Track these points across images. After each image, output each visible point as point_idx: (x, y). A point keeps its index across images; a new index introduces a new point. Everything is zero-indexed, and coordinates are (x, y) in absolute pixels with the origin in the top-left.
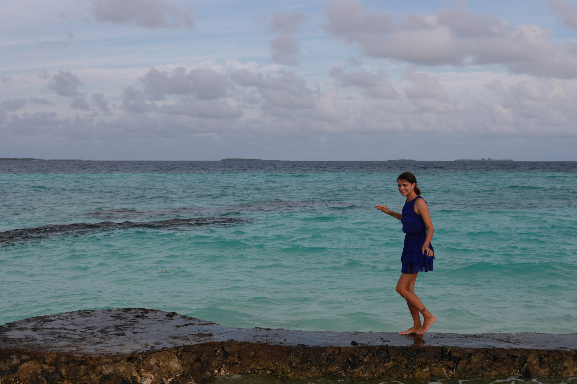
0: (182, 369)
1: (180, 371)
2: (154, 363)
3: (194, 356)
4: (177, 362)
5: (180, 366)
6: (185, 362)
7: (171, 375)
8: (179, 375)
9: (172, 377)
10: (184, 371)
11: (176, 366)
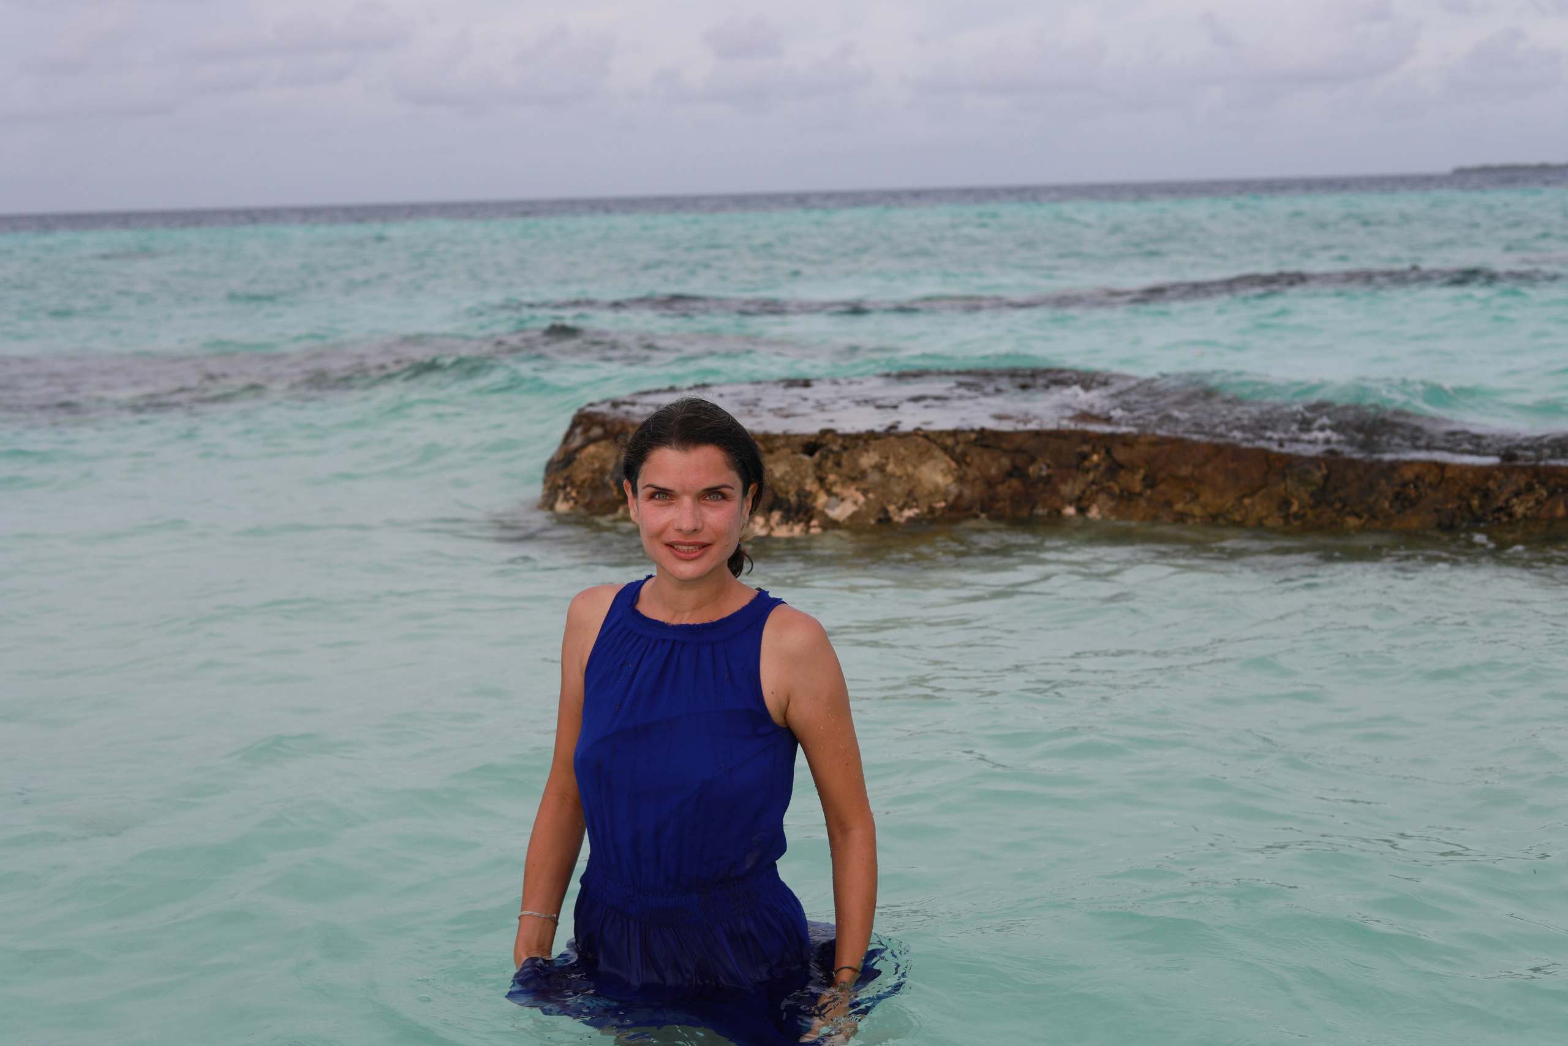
0: (954, 489)
1: (945, 496)
2: (873, 462)
3: (1006, 462)
4: (942, 470)
5: (949, 480)
6: (972, 473)
7: (915, 500)
8: (943, 504)
9: (917, 507)
10: (959, 496)
11: (940, 479)
